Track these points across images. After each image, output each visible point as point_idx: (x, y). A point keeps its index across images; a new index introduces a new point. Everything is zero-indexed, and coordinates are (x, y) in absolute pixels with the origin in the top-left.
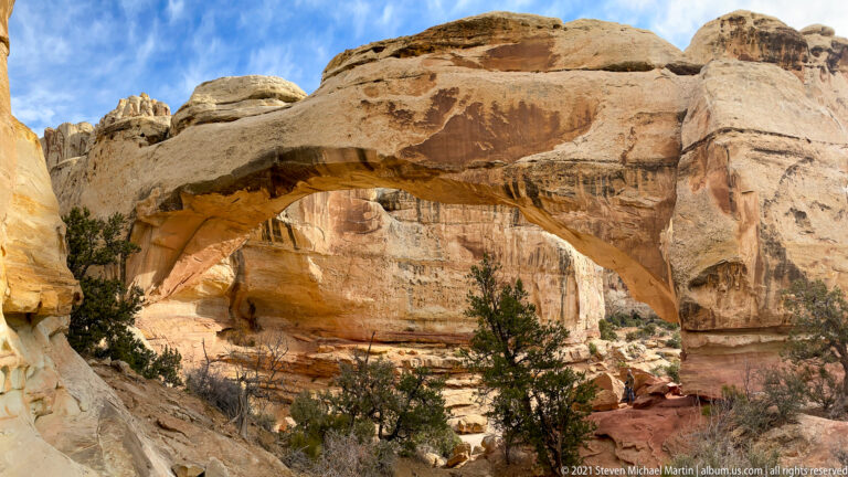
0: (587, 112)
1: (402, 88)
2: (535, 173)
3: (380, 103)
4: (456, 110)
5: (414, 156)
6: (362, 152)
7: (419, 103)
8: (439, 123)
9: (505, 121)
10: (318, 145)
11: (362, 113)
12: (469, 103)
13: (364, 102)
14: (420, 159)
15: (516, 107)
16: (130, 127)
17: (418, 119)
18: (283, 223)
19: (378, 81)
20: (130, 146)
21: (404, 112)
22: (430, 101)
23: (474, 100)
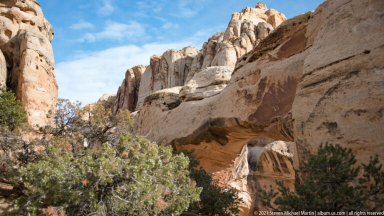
1: (250, 81)
3: (242, 91)
4: (266, 90)
5: (252, 120)
6: (236, 119)
7: (253, 89)
8: (260, 99)
9: (283, 91)
10: (222, 117)
11: (236, 98)
12: (270, 84)
13: (238, 91)
14: (255, 121)
15: (287, 81)
16: (158, 98)
17: (254, 98)
18: (286, 157)
19: (242, 78)
20: (158, 110)
21: (249, 95)
22: (257, 87)
23: (272, 82)
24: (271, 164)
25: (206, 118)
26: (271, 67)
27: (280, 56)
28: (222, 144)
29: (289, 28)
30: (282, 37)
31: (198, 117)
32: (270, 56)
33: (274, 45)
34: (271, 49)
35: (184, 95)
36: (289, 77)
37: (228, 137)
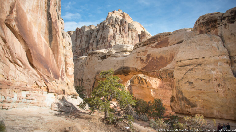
0: (172, 56)
1: (142, 54)
2: (161, 73)
3: (139, 58)
4: (150, 59)
5: (143, 70)
6: (136, 68)
7: (144, 58)
8: (147, 62)
9: (158, 60)
10: (129, 66)
11: (136, 60)
12: (152, 57)
13: (137, 57)
14: (144, 70)
15: (160, 57)
16: (97, 54)
17: (144, 61)
18: (143, 78)
19: (139, 52)
20: (96, 59)
21: (142, 60)
22: (146, 57)
23: (153, 56)
24: (137, 81)
25: (121, 66)
26: (153, 50)
27: (157, 46)
28: (125, 76)
29: (161, 37)
30: (157, 39)
31: (117, 65)
32: (152, 46)
33: (154, 42)
34: (152, 43)
35: (109, 54)
36: (161, 56)
37: (129, 73)
